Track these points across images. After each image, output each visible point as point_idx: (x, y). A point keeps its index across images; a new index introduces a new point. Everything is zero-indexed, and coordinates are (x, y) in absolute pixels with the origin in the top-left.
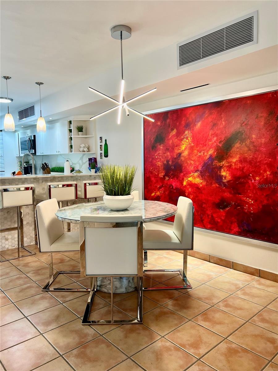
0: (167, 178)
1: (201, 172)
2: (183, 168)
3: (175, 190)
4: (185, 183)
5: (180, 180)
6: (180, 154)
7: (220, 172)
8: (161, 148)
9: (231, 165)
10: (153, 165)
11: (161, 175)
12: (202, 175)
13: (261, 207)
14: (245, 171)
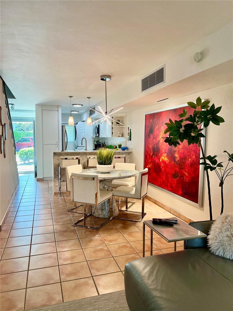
0: (154, 156)
1: (167, 154)
2: (160, 150)
3: (157, 164)
4: (161, 160)
5: (159, 158)
6: (159, 141)
7: (175, 155)
8: (152, 136)
9: (179, 150)
10: (148, 147)
11: (151, 154)
12: (168, 156)
13: (191, 178)
14: (185, 154)
